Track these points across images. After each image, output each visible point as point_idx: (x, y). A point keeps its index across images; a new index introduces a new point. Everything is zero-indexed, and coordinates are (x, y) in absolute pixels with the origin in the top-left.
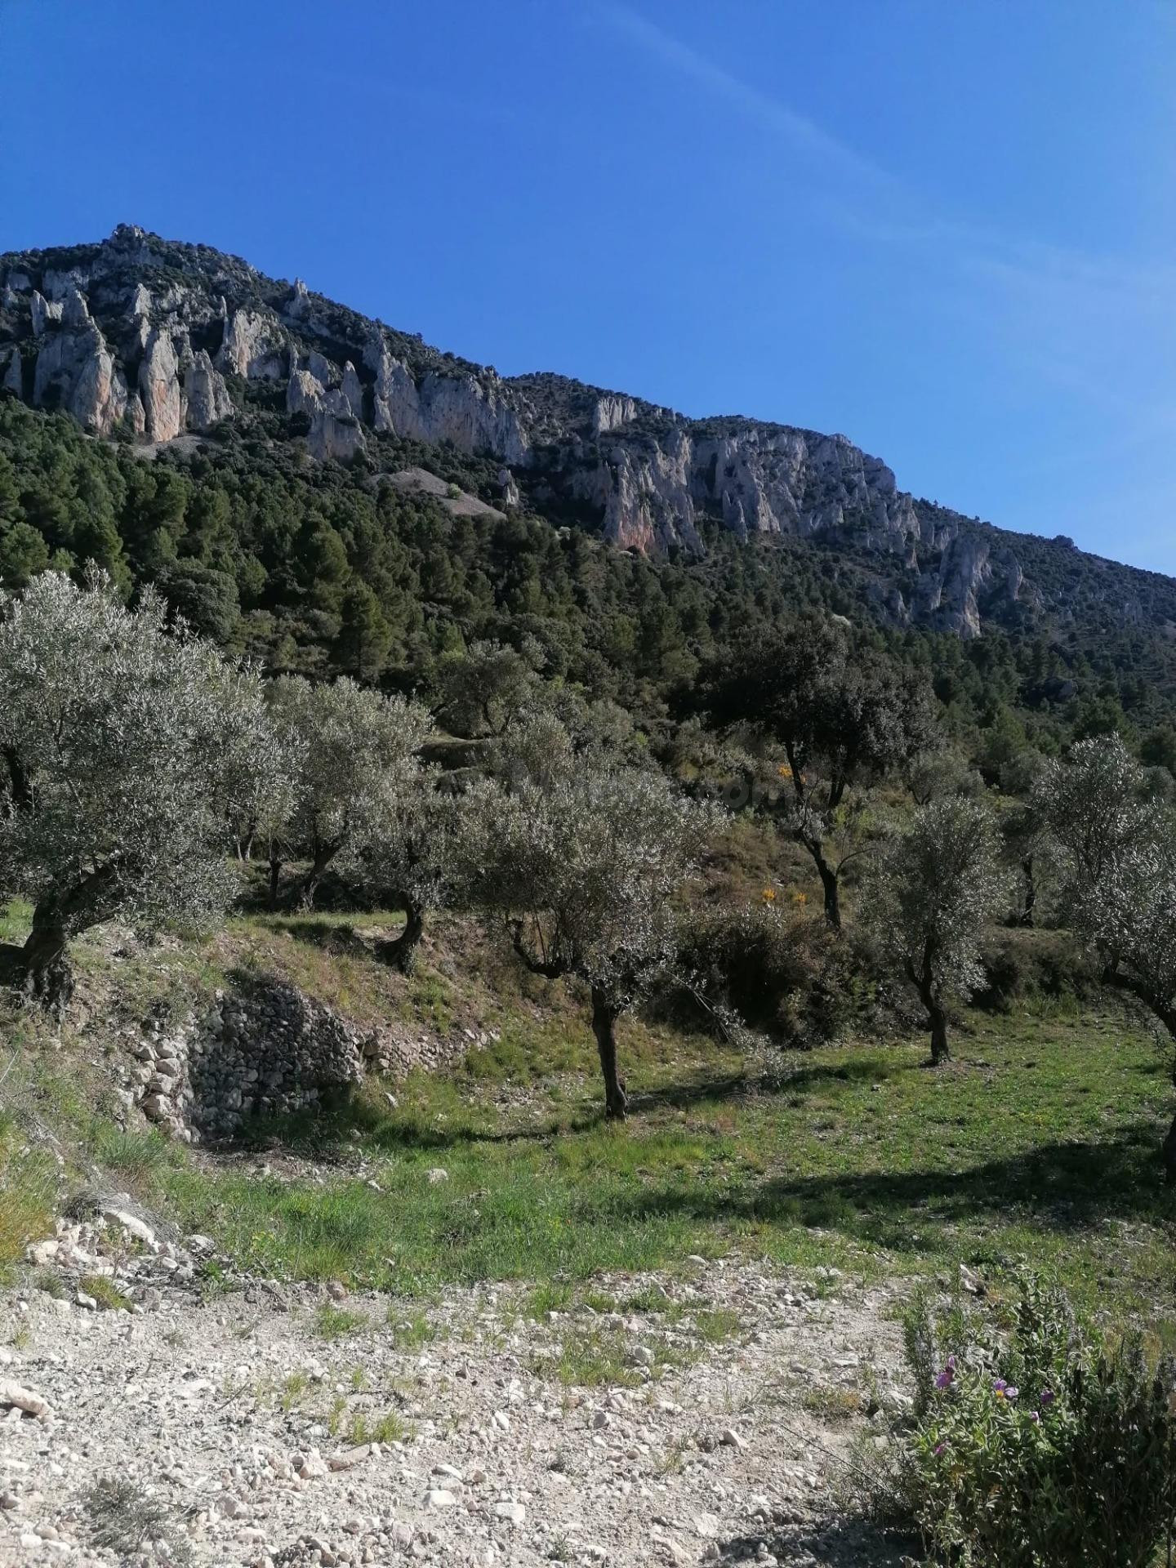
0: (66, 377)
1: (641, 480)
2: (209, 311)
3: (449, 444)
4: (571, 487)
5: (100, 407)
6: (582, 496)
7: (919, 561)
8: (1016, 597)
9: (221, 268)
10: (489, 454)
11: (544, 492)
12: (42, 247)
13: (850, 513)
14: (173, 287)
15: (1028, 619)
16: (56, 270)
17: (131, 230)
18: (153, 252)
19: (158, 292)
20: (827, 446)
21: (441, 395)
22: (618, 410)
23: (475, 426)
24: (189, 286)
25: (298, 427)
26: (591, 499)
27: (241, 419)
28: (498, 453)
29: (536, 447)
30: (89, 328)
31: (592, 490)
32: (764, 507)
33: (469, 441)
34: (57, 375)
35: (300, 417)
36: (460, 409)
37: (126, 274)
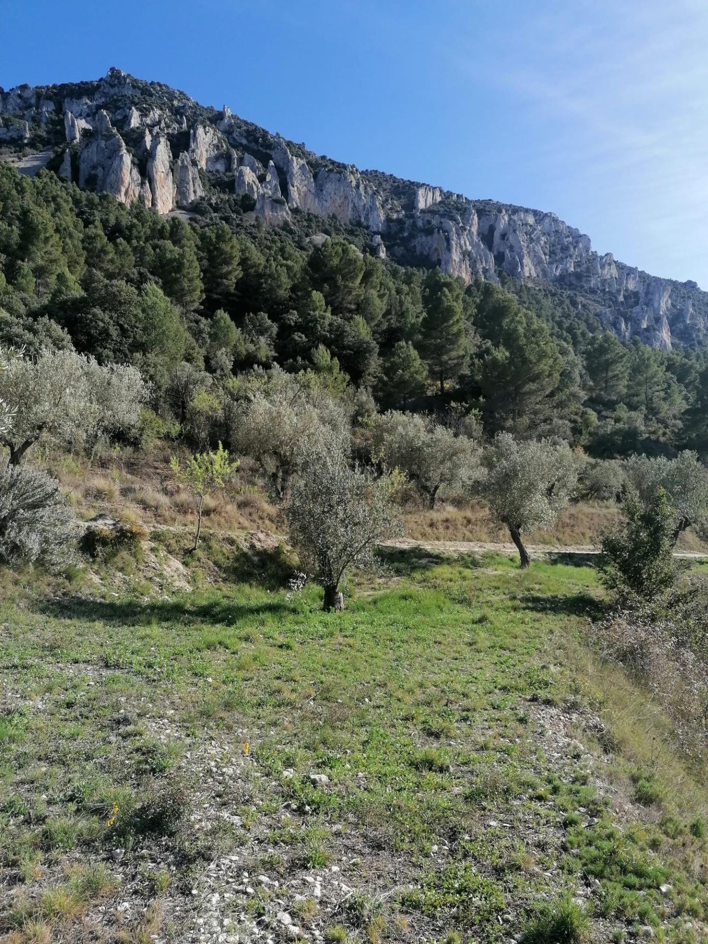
0: (100, 168)
1: (462, 242)
2: (176, 126)
3: (334, 217)
4: (415, 247)
5: (123, 190)
6: (422, 254)
7: (625, 297)
8: (688, 322)
9: (176, 98)
10: (359, 224)
11: (399, 251)
12: (59, 83)
13: (578, 264)
14: (153, 109)
15: (697, 336)
16: (71, 99)
17: (119, 72)
18: (134, 87)
19: (144, 113)
20: (547, 220)
21: (329, 184)
22: (430, 195)
23: (351, 205)
24: (161, 109)
25: (247, 204)
26: (428, 255)
27: (210, 199)
28: (365, 224)
29: (389, 220)
30: (114, 136)
31: (430, 249)
32: (527, 261)
33: (346, 216)
34: (94, 167)
35: (247, 197)
36: (342, 194)
37: (120, 100)
